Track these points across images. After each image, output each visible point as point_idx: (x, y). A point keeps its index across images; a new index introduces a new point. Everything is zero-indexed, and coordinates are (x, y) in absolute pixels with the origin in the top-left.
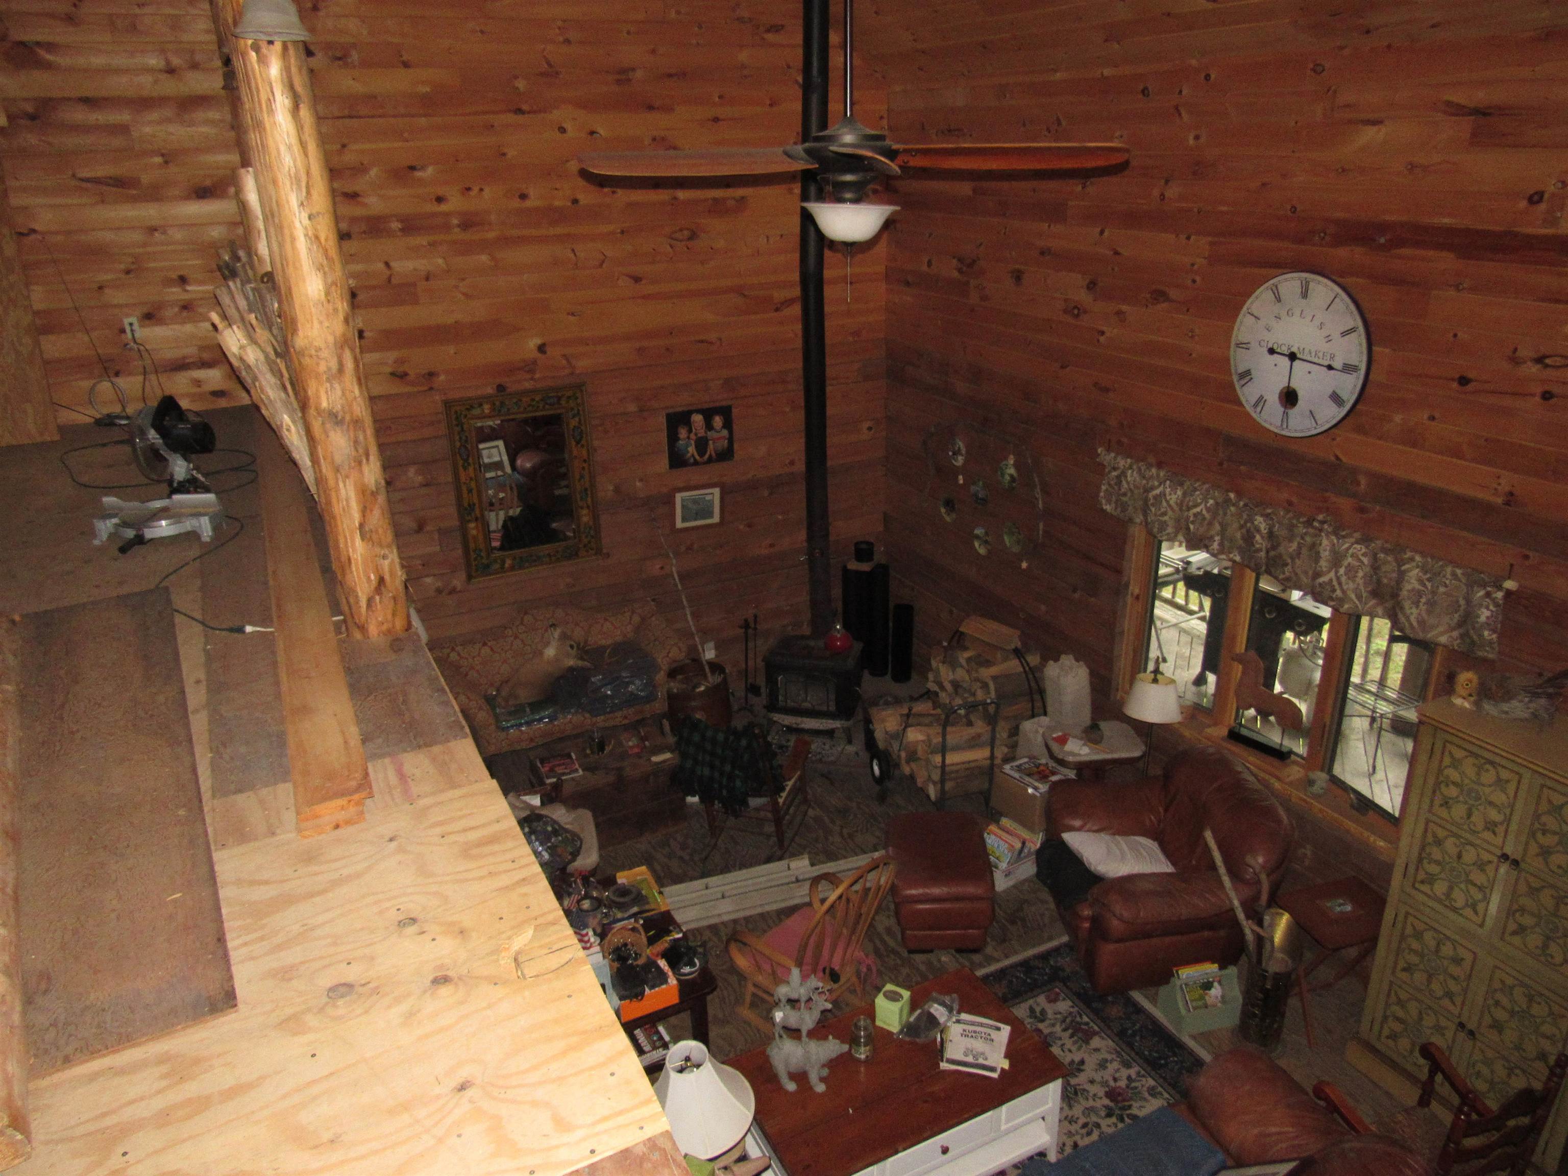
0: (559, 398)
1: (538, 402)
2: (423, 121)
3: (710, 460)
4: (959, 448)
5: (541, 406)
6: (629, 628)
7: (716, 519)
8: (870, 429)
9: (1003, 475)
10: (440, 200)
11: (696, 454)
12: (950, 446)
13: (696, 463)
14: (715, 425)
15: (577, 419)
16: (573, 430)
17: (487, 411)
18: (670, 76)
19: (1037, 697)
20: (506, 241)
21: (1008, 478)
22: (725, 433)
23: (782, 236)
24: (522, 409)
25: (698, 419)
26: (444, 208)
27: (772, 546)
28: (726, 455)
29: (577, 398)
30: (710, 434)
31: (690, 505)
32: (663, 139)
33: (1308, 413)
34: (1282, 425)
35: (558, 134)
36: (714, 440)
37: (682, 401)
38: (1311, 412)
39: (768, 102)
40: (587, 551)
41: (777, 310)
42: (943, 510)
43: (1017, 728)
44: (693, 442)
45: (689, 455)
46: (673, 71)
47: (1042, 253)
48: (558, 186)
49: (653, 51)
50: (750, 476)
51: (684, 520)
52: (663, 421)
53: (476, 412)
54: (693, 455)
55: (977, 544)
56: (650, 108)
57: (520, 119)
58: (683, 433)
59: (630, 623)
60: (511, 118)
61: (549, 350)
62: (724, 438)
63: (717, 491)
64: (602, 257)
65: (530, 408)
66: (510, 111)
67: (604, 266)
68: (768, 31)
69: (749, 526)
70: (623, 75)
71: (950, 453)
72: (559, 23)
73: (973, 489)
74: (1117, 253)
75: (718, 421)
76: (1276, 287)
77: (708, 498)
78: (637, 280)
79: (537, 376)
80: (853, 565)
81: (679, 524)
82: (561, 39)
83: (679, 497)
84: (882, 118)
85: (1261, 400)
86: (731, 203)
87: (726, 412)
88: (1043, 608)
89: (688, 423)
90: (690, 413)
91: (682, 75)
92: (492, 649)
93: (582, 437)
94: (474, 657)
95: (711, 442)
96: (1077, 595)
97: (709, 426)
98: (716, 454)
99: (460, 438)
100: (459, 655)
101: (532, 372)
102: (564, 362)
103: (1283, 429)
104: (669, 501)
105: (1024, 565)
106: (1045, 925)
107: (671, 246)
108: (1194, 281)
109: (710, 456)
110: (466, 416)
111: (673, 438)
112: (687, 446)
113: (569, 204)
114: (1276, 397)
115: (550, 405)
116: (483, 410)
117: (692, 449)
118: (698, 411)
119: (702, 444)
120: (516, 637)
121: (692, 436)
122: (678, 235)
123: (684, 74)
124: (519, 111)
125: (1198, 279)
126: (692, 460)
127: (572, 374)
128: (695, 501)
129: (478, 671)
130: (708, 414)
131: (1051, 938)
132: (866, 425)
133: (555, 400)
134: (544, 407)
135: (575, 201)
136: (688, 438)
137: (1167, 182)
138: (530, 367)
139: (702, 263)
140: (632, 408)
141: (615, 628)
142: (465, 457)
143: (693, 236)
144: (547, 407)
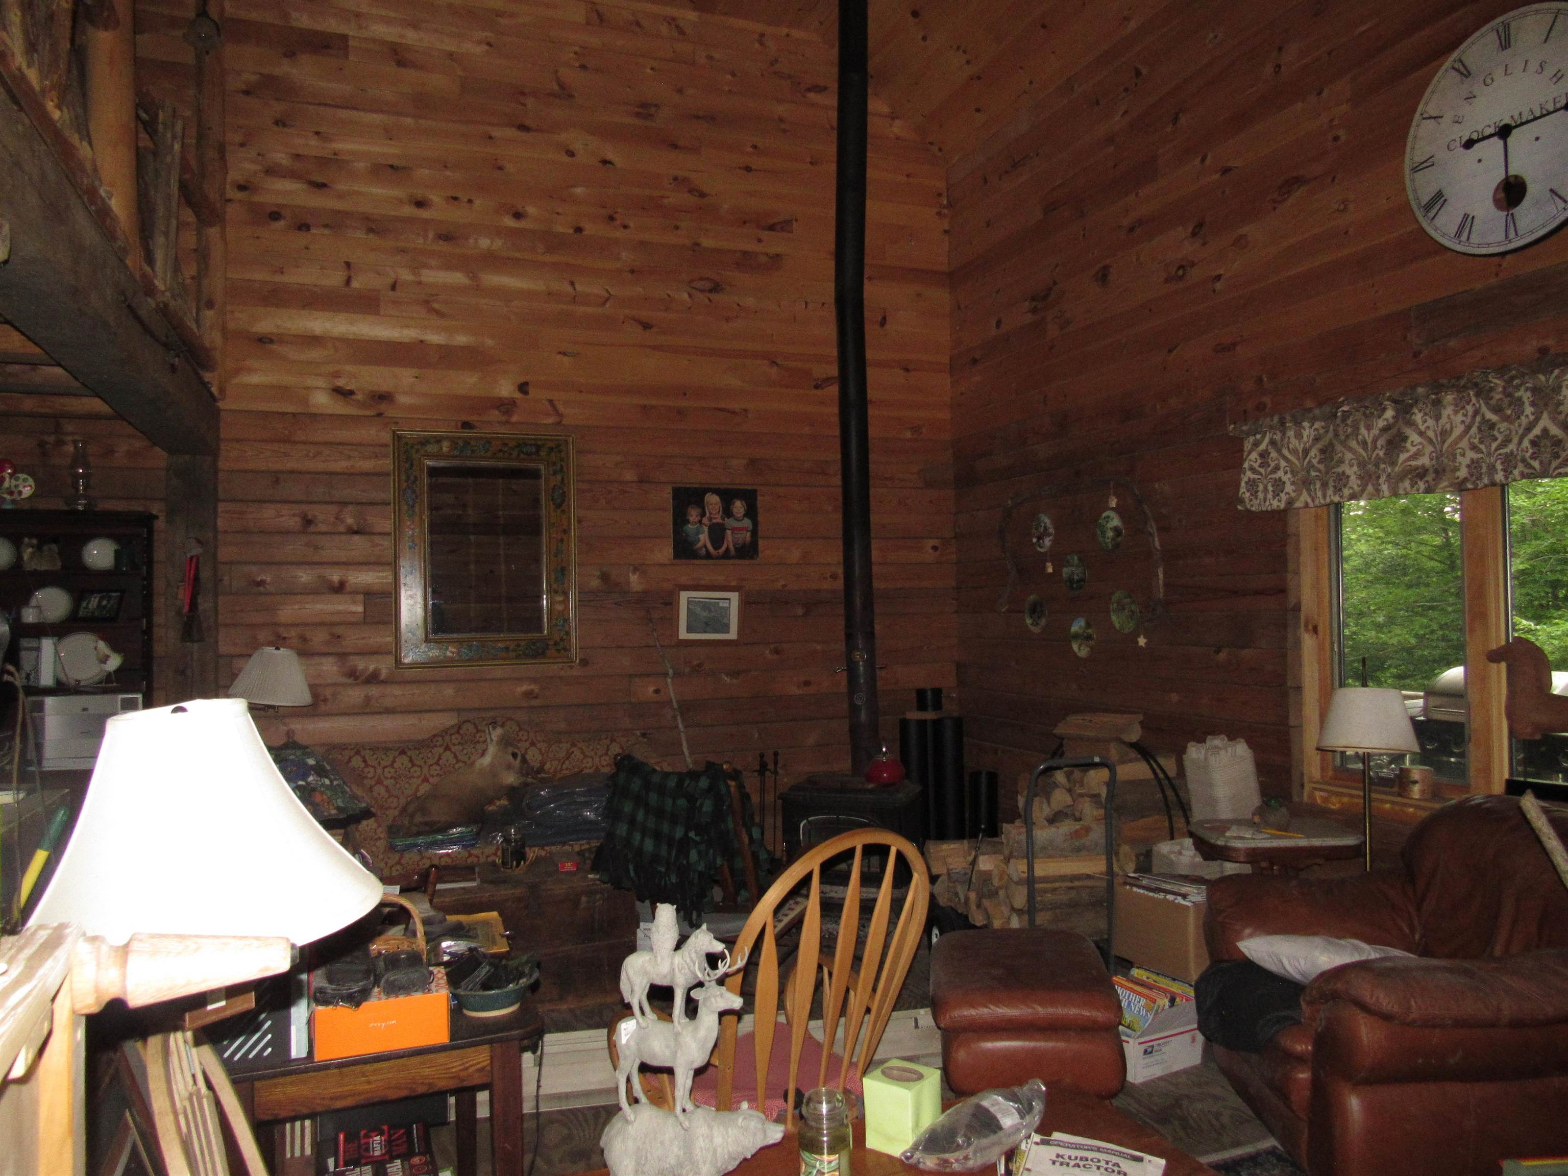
0: (539, 448)
1: (512, 449)
2: (409, 121)
3: (726, 556)
4: (1046, 529)
5: (515, 453)
6: (606, 760)
7: (733, 635)
8: (935, 548)
9: (1103, 533)
10: (420, 204)
11: (709, 545)
12: (1034, 531)
13: (708, 556)
14: (735, 510)
15: (559, 477)
16: (554, 489)
17: (445, 449)
18: (698, 117)
19: (1176, 813)
20: (492, 261)
21: (1110, 534)
22: (747, 523)
23: (823, 304)
24: (489, 454)
25: (712, 499)
26: (424, 214)
27: (807, 683)
28: (748, 551)
29: (560, 451)
30: (730, 522)
31: (698, 610)
32: (685, 180)
33: (1548, 194)
34: (1507, 236)
35: (566, 159)
36: (734, 529)
37: (695, 478)
38: (1552, 191)
39: (809, 160)
40: (558, 651)
41: (817, 387)
42: (1029, 621)
43: (1148, 854)
44: (706, 529)
45: (700, 544)
46: (701, 114)
47: (1132, 229)
48: (560, 210)
49: (680, 91)
50: (779, 585)
51: (690, 630)
52: (666, 495)
53: (432, 448)
54: (705, 546)
55: (1075, 647)
56: (675, 146)
57: (523, 135)
58: (693, 514)
59: (606, 754)
60: (511, 132)
61: (533, 392)
62: (746, 529)
63: (734, 597)
64: (606, 295)
65: (501, 454)
66: (513, 126)
67: (608, 305)
68: (809, 90)
69: (777, 652)
70: (645, 110)
71: (1035, 540)
72: (577, 49)
73: (1066, 571)
74: (1226, 171)
75: (739, 507)
76: (1461, 61)
77: (722, 604)
78: (647, 326)
79: (514, 419)
80: (914, 715)
81: (683, 635)
82: (577, 64)
83: (684, 596)
84: (940, 195)
85: (1467, 221)
86: (763, 259)
87: (749, 497)
88: (1174, 697)
89: (701, 504)
90: (705, 491)
91: (711, 118)
92: (411, 760)
93: (563, 501)
94: (385, 767)
95: (729, 532)
96: (1222, 656)
97: (727, 512)
98: (736, 549)
99: (408, 478)
100: (365, 761)
101: (508, 413)
102: (550, 408)
103: (1510, 241)
104: (671, 603)
105: (1142, 641)
106: (1223, 1126)
107: (690, 296)
108: (1336, 139)
109: (728, 550)
110: (418, 451)
111: (680, 519)
112: (698, 533)
113: (571, 231)
114: (1490, 203)
115: (527, 454)
116: (441, 448)
117: (704, 538)
118: (716, 491)
119: (717, 534)
120: (447, 748)
121: (705, 520)
122: (700, 284)
123: (713, 118)
124: (523, 128)
125: (1341, 133)
126: (703, 551)
127: (559, 423)
128: (706, 606)
129: (387, 787)
130: (727, 496)
131: (1237, 1144)
132: (932, 542)
133: (534, 450)
134: (518, 455)
135: (579, 230)
136: (700, 522)
137: (1280, 49)
138: (506, 406)
139: (727, 320)
140: (630, 476)
141: (585, 756)
142: (411, 503)
143: (716, 288)
144: (522, 456)
